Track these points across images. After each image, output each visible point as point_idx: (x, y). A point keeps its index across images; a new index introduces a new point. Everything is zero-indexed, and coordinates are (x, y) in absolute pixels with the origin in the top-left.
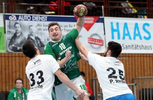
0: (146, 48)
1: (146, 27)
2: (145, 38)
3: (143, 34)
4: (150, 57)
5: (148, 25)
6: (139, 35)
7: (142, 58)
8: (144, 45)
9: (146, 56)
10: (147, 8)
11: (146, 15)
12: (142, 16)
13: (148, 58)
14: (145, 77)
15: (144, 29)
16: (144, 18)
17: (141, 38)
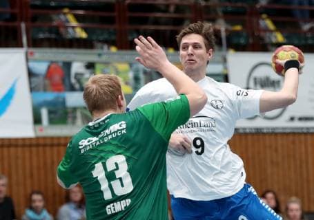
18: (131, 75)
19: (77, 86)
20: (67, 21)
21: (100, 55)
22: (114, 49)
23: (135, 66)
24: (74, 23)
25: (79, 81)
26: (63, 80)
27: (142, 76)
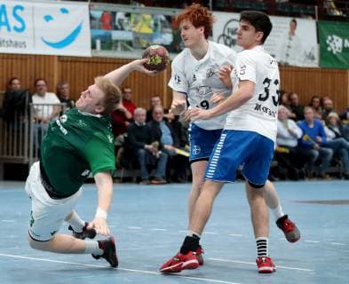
0: (16, 44)
1: (18, 11)
2: (16, 29)
3: (13, 22)
4: (22, 59)
5: (22, 8)
6: (6, 23)
7: (10, 61)
8: (13, 40)
9: (17, 59)
13: (19, 61)
15: (15, 15)
17: (9, 29)
18: (152, 22)
19: (119, 27)
21: (134, 9)
22: (142, 6)
23: (155, 17)
25: (120, 24)
26: (111, 23)
27: (159, 23)
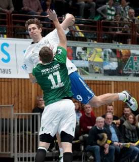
0: (4, 71)
1: (5, 48)
2: (3, 60)
4: (8, 82)
5: (7, 45)
8: (2, 68)
9: (4, 81)
10: (7, 26)
11: (5, 34)
12: (2, 35)
13: (6, 83)
14: (3, 105)
16: (3, 37)
18: (103, 54)
19: (79, 58)
20: (76, 29)
21: (89, 44)
22: (95, 42)
23: (104, 50)
24: (78, 30)
25: (79, 55)
26: (72, 55)
27: (107, 54)
